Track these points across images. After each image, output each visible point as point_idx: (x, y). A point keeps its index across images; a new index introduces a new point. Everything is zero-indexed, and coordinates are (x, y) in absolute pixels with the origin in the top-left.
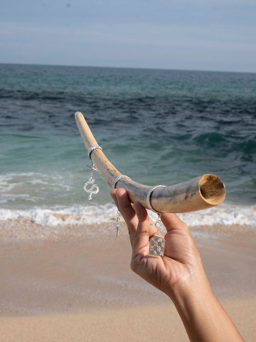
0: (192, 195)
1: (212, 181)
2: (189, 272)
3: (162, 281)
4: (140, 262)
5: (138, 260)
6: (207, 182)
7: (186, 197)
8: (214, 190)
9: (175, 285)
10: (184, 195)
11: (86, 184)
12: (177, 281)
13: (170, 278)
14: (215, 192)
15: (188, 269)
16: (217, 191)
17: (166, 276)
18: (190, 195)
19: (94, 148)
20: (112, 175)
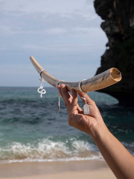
0: (106, 78)
1: (115, 71)
2: (97, 121)
3: (85, 125)
4: (73, 117)
5: (72, 117)
6: (113, 72)
7: (103, 79)
8: (115, 76)
9: (91, 126)
10: (102, 78)
11: (39, 89)
12: (92, 125)
13: (89, 123)
14: (116, 76)
15: (97, 120)
16: (117, 76)
17: (87, 123)
18: (105, 78)
19: (43, 70)
20: (55, 81)
